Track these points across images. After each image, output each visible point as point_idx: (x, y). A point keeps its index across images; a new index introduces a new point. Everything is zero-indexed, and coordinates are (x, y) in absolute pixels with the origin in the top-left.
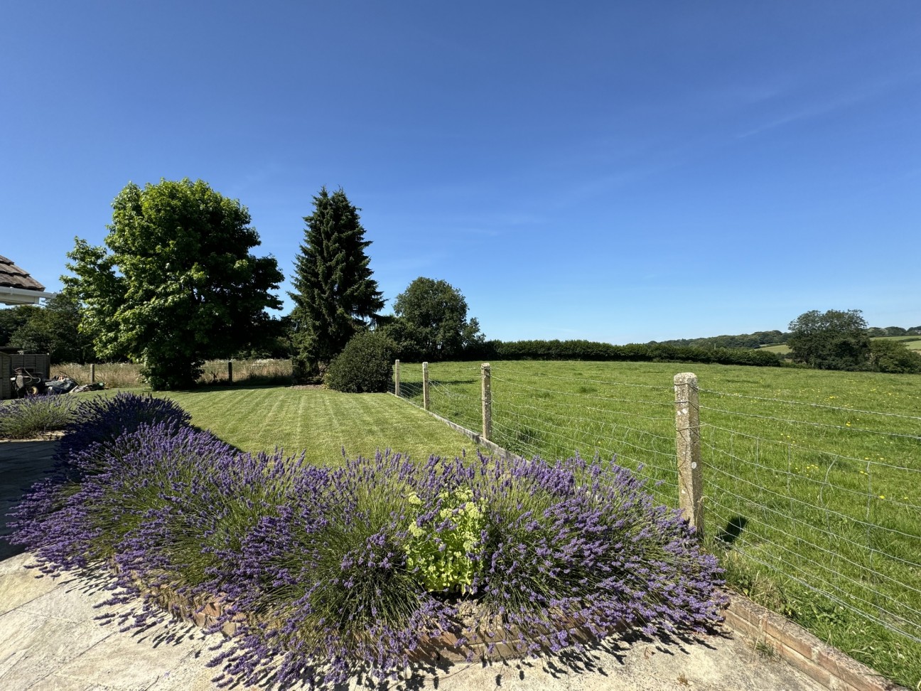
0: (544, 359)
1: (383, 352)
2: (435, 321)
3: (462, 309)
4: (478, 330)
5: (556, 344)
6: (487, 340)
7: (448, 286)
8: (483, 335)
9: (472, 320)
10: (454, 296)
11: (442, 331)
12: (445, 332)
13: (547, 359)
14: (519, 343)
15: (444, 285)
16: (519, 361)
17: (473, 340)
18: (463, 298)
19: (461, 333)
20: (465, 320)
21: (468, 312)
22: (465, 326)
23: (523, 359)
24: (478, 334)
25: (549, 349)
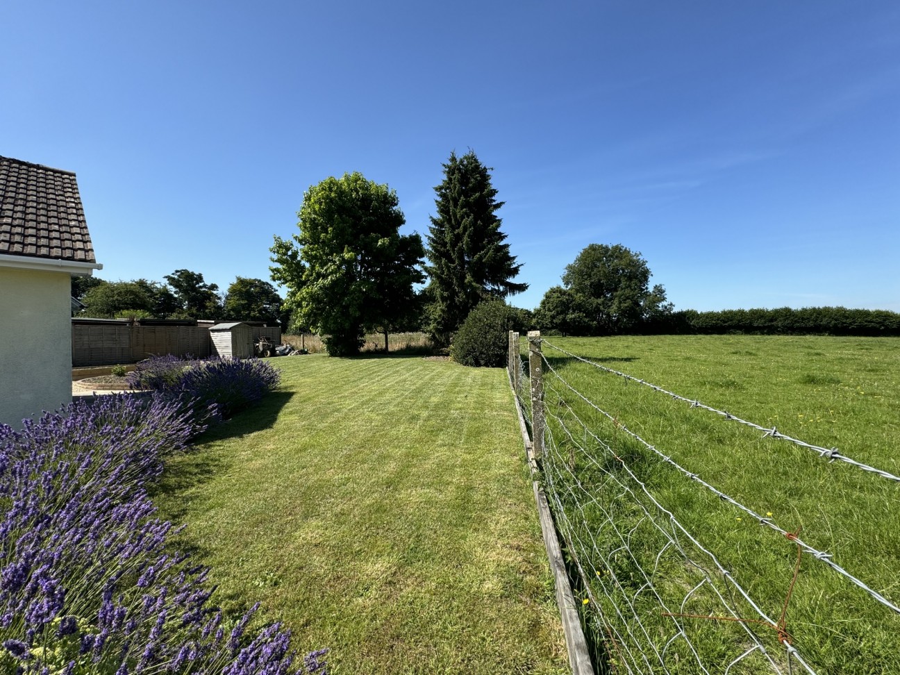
0: (763, 334)
1: (504, 322)
2: (609, 290)
3: (645, 275)
4: (664, 299)
5: (786, 313)
6: (676, 310)
7: (626, 250)
8: (671, 304)
9: (656, 287)
10: (632, 261)
11: (616, 301)
12: (620, 303)
13: (768, 334)
14: (724, 313)
15: (621, 249)
16: (722, 336)
17: (657, 311)
18: (644, 263)
19: (642, 303)
20: (647, 288)
21: (650, 278)
22: (647, 295)
23: (730, 333)
24: (665, 303)
25: (771, 320)
